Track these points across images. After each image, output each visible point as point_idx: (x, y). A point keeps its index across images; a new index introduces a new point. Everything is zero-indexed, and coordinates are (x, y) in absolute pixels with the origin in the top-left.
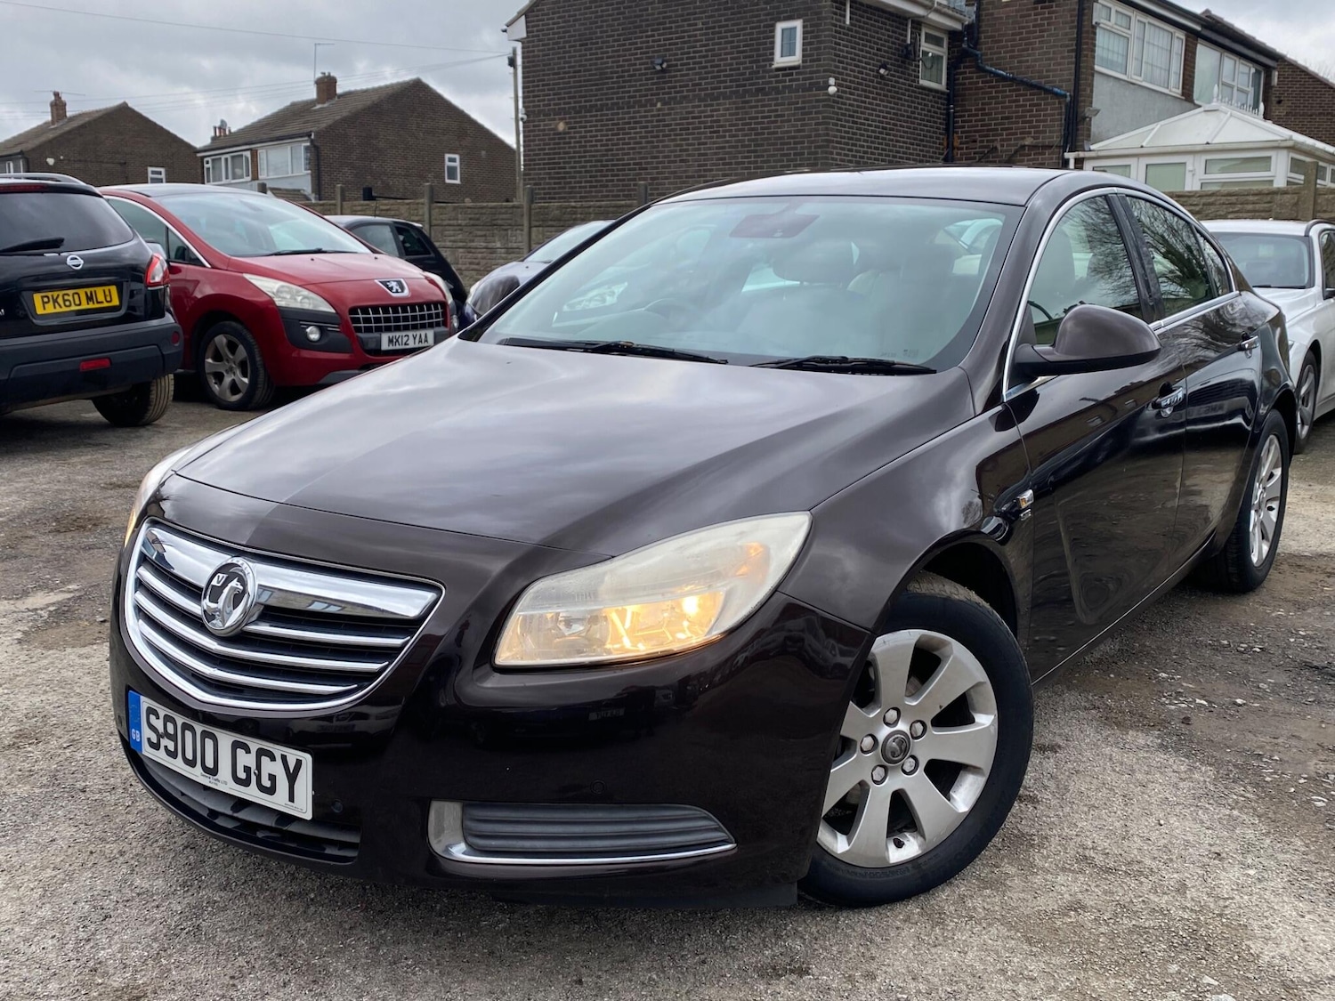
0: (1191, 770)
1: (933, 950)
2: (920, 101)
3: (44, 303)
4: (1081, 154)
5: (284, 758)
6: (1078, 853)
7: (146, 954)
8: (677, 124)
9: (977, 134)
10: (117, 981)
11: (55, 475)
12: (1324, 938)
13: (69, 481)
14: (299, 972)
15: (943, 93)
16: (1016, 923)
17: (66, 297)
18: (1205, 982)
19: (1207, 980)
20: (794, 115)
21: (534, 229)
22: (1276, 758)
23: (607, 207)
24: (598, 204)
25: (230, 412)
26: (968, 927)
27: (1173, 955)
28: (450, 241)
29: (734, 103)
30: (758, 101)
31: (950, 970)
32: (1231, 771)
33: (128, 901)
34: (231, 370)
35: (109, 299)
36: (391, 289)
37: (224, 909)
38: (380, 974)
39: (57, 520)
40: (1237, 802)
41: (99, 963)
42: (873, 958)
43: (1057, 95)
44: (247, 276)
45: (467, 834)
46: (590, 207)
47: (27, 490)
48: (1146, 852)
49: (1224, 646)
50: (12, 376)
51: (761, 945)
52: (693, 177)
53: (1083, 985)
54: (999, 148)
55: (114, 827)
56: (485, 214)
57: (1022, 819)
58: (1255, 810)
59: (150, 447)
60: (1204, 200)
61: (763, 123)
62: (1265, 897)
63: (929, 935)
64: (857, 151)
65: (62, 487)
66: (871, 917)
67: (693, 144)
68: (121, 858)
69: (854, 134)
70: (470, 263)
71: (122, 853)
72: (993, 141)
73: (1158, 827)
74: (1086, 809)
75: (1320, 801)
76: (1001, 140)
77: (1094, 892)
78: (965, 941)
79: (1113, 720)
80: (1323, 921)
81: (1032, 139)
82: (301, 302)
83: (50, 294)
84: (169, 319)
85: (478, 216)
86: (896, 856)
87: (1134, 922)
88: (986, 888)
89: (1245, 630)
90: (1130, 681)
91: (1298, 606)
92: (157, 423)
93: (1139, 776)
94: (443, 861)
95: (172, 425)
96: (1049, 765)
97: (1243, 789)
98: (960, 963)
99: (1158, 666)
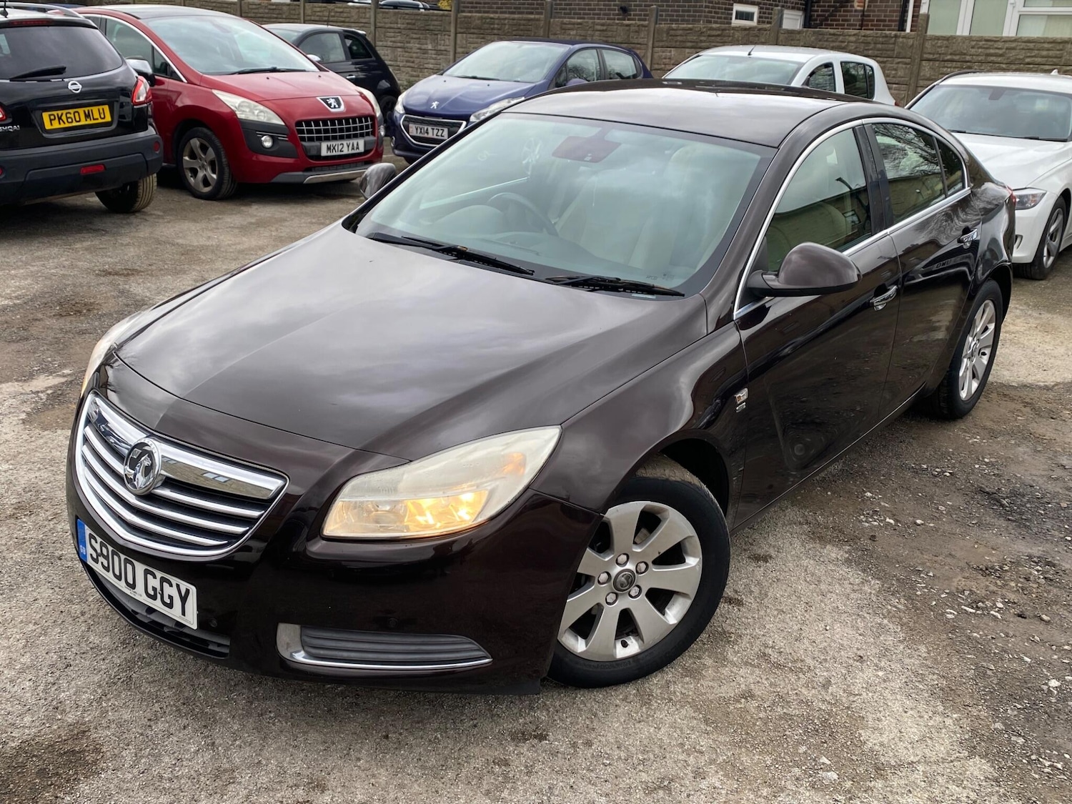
0: (863, 583)
1: (637, 725)
3: (51, 120)
5: (178, 586)
6: (760, 650)
7: (92, 697)
10: (71, 718)
11: (61, 259)
12: (916, 730)
14: (195, 718)
16: (701, 706)
17: (68, 115)
18: (821, 761)
19: (824, 760)
21: (459, 35)
22: (931, 574)
23: (519, 19)
24: (513, 16)
25: (203, 201)
26: (666, 708)
27: (805, 738)
28: (391, 42)
31: (645, 742)
32: (893, 585)
33: (84, 653)
34: (203, 167)
35: (102, 116)
37: (149, 664)
38: (251, 723)
39: (60, 304)
40: (889, 612)
41: (60, 703)
42: (593, 729)
44: (215, 92)
45: (304, 646)
46: (505, 19)
47: (39, 274)
48: (810, 653)
49: (923, 470)
50: (27, 179)
51: (518, 715)
53: (735, 759)
55: (79, 590)
56: (420, 20)
57: (727, 619)
58: (901, 619)
59: (137, 234)
60: (1007, 45)
62: (885, 695)
63: (637, 713)
65: (66, 273)
66: (600, 696)
68: (82, 618)
70: (407, 61)
71: (83, 614)
73: (824, 631)
74: (776, 613)
75: (951, 613)
77: (763, 683)
78: (662, 718)
79: (818, 536)
80: (920, 717)
82: (257, 116)
83: (55, 113)
84: (151, 131)
85: (414, 21)
86: (621, 653)
87: (785, 711)
88: (686, 676)
89: (943, 456)
90: (841, 498)
91: (991, 434)
92: (145, 210)
93: (823, 587)
94: (288, 662)
95: (156, 212)
96: (759, 573)
97: (897, 601)
98: (654, 737)
99: (867, 486)
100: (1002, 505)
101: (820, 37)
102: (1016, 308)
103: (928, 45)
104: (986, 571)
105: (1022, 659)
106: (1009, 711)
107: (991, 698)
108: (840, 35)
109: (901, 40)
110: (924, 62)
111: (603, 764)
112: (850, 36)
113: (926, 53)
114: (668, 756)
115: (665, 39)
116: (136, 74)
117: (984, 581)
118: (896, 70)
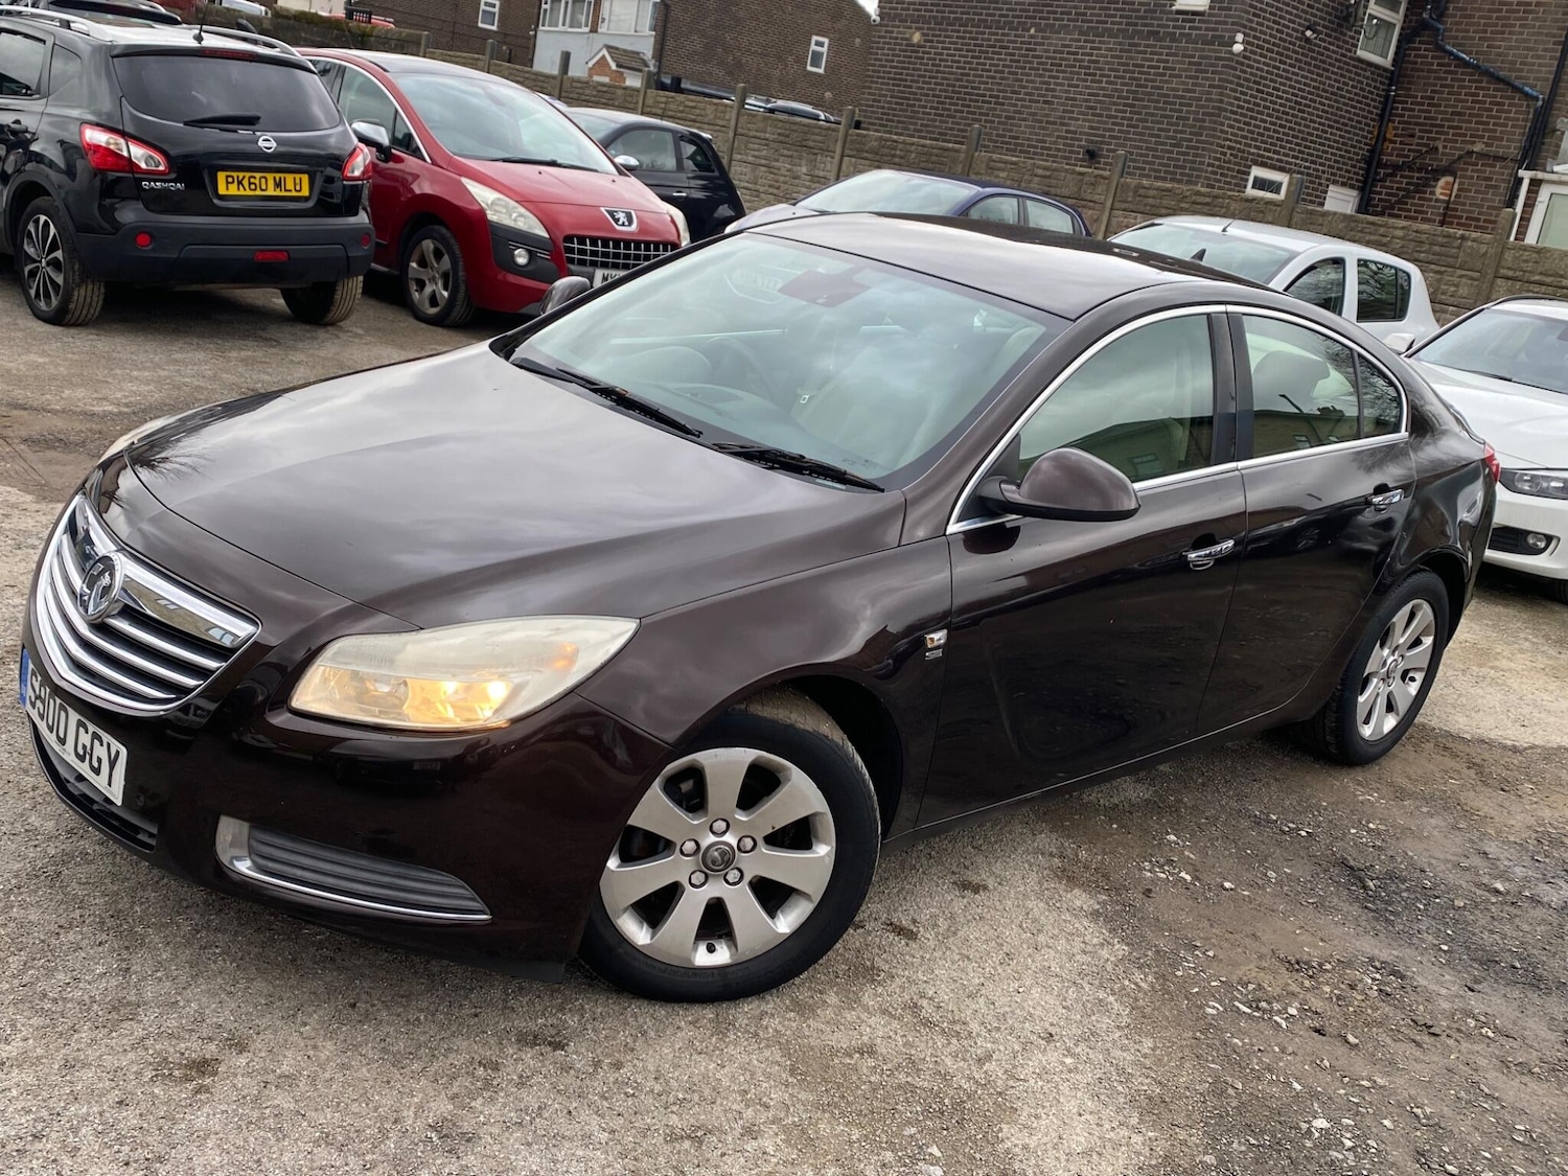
0: (1103, 944)
1: (694, 1057)
2: (1353, 76)
3: (228, 183)
4: (1540, 175)
5: (109, 745)
6: (912, 999)
8: (1048, 58)
9: (1417, 128)
11: (204, 367)
12: (1083, 1140)
13: (215, 378)
14: (119, 935)
15: (1385, 70)
16: (796, 1051)
17: (252, 180)
18: (929, 1150)
19: (935, 1150)
20: (1186, 70)
21: (846, 159)
22: (1211, 953)
23: (932, 147)
24: (924, 141)
25: (424, 325)
26: (746, 1043)
27: (921, 1118)
28: (753, 156)
29: (1120, 43)
30: (1147, 46)
31: (695, 1079)
32: (1147, 955)
34: (432, 279)
35: (298, 188)
36: (617, 221)
37: (92, 862)
38: (185, 955)
40: (1123, 988)
42: (632, 1050)
43: (1527, 95)
44: (465, 180)
45: (251, 852)
46: (913, 144)
47: (168, 381)
48: (980, 1016)
49: (1269, 821)
50: (182, 255)
51: (540, 1013)
52: (1054, 123)
53: (809, 1125)
54: (1441, 150)
56: (796, 131)
57: (885, 952)
58: (1136, 1000)
59: (316, 352)
61: (1149, 73)
62: (1061, 1087)
63: (702, 1042)
64: (1255, 126)
65: (203, 385)
66: (663, 1012)
67: (1062, 85)
68: (31, 793)
69: (1256, 104)
71: (34, 788)
72: (1434, 139)
73: (1014, 993)
74: (957, 958)
75: (1214, 1007)
76: (1445, 140)
77: (895, 1040)
78: (733, 1055)
79: (1069, 875)
80: (1097, 1124)
81: (1483, 146)
82: (515, 220)
83: (235, 174)
84: (362, 218)
85: (788, 132)
86: (702, 958)
87: (909, 1079)
88: (792, 1011)
89: (1309, 809)
90: (1129, 836)
91: (1398, 794)
92: (341, 324)
93: (1041, 938)
94: (225, 870)
95: (355, 329)
96: (958, 905)
97: (1142, 976)
98: (711, 1075)
99: (1176, 827)
100: (1365, 887)
101: (1353, 224)
102: (1526, 639)
103: (1509, 256)
104: (1295, 966)
105: (1289, 1085)
106: (1234, 1145)
107: (1216, 1123)
108: (1381, 226)
109: (1469, 243)
110: (1499, 280)
111: (626, 1093)
112: (1396, 228)
113: (1503, 268)
114: (719, 1102)
115: (1130, 199)
116: (355, 140)
117: (1285, 976)
118: (1456, 286)
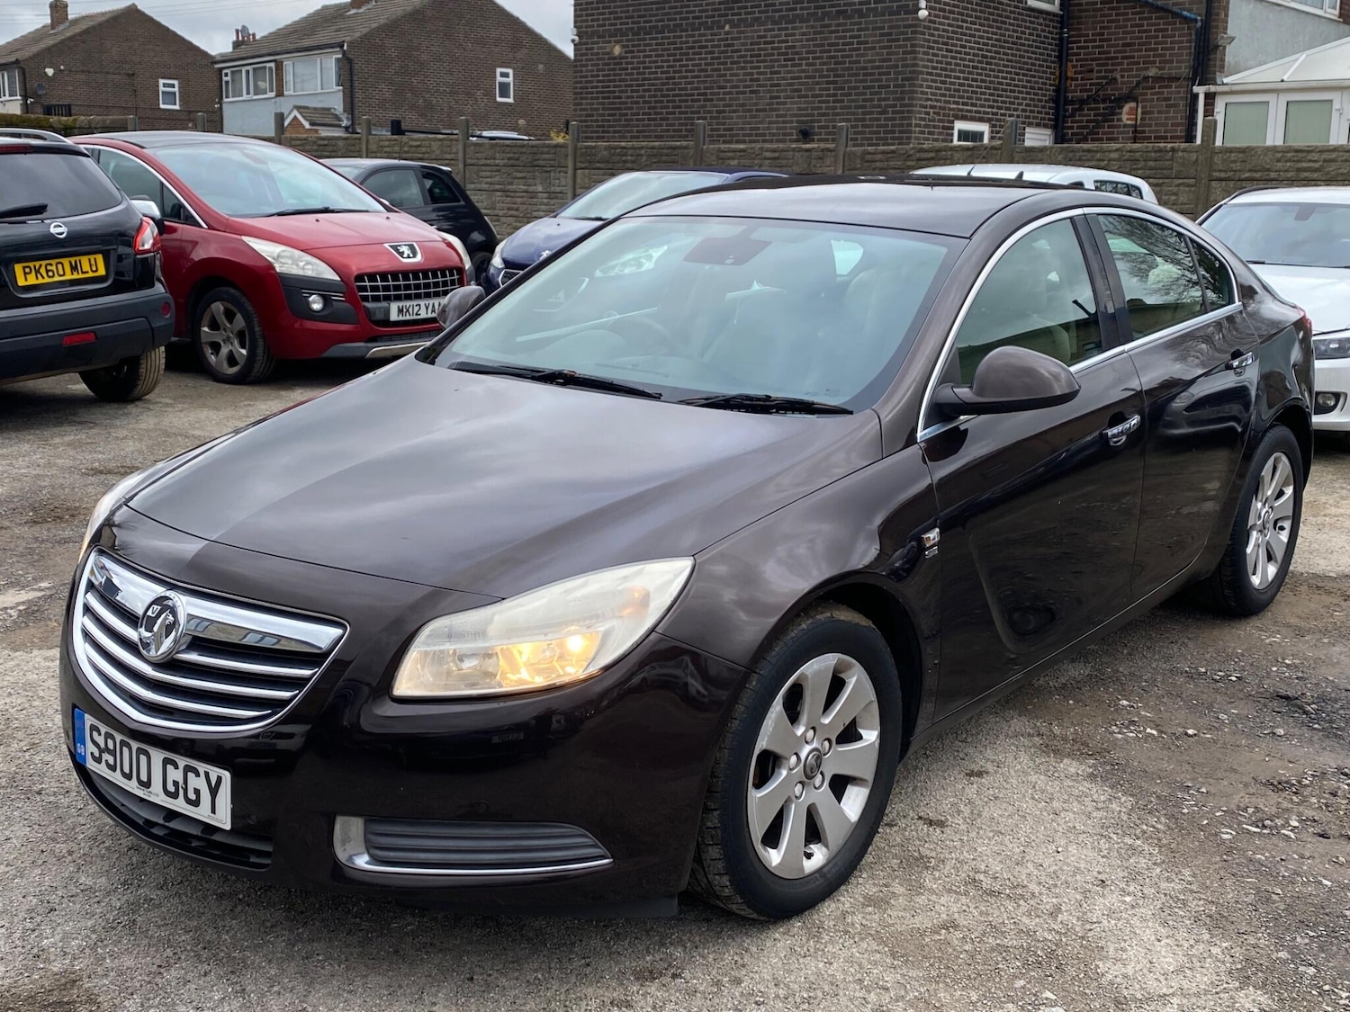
0: (1110, 799)
1: (801, 960)
2: (1028, 24)
3: (25, 273)
4: (1213, 88)
5: (207, 774)
6: (969, 876)
7: (85, 944)
8: (746, 50)
9: (1094, 63)
10: (56, 967)
11: (34, 457)
12: (1171, 960)
13: (49, 465)
14: (219, 963)
15: (1055, 15)
16: (887, 938)
17: (49, 268)
18: (1044, 996)
19: (1048, 994)
20: (879, 42)
21: (579, 172)
22: (1204, 790)
23: (660, 148)
24: (652, 144)
25: (227, 386)
26: (841, 940)
27: (1024, 971)
28: (486, 183)
29: (812, 27)
30: (839, 25)
31: (812, 978)
32: (1151, 802)
33: (72, 896)
34: (227, 340)
35: (94, 268)
36: (401, 254)
37: (160, 906)
38: (292, 968)
39: (34, 509)
40: (1144, 832)
41: (43, 950)
42: (744, 966)
43: (1186, 18)
44: (245, 239)
45: (368, 847)
46: (642, 148)
47: (5, 475)
48: (1034, 877)
49: (1200, 674)
51: (645, 951)
52: (764, 110)
53: (930, 996)
54: (1119, 80)
55: (65, 828)
57: (926, 842)
58: (1159, 840)
59: (137, 426)
60: (1325, 156)
61: (845, 50)
62: (1132, 922)
63: (802, 947)
64: (951, 83)
65: (42, 472)
67: (765, 73)
68: (69, 857)
69: (947, 63)
70: (508, 209)
71: (70, 853)
72: (1112, 71)
73: (1056, 854)
74: (991, 834)
75: (1228, 833)
76: (1122, 70)
77: (971, 912)
78: (835, 953)
79: (1052, 748)
80: (1177, 945)
81: (1157, 70)
82: (302, 268)
83: (31, 264)
84: (159, 288)
85: (517, 155)
87: (998, 941)
88: (868, 906)
89: (1229, 657)
90: (1087, 708)
91: (1297, 632)
92: (146, 397)
93: (1055, 804)
94: (345, 868)
95: (163, 400)
96: (971, 791)
97: (1156, 819)
98: (823, 973)
99: (1123, 693)
100: (1305, 712)
101: (1071, 155)
102: (1342, 488)
103: (1217, 159)
104: (1278, 786)
105: (1321, 883)
106: (1298, 939)
107: (1275, 926)
108: (1097, 151)
109: (1180, 154)
110: (1213, 183)
111: (756, 1003)
112: (1111, 151)
113: (1215, 171)
114: (841, 994)
115: (859, 166)
116: (141, 216)
117: (1274, 798)
118: (1176, 194)
